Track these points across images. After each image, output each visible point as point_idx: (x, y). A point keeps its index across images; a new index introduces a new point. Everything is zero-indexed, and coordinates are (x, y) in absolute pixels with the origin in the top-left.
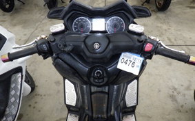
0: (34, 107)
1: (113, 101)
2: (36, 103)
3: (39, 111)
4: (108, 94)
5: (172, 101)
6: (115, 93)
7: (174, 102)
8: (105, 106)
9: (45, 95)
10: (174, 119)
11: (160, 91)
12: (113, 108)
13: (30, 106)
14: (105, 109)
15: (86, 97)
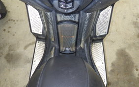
0: (9, 32)
1: (84, 32)
2: (10, 27)
3: (14, 35)
4: (78, 23)
5: (135, 27)
6: (86, 22)
7: (137, 29)
8: (74, 37)
9: (17, 21)
10: (134, 43)
11: (124, 18)
12: (82, 40)
13: (5, 30)
14: (74, 41)
15: (51, 27)
